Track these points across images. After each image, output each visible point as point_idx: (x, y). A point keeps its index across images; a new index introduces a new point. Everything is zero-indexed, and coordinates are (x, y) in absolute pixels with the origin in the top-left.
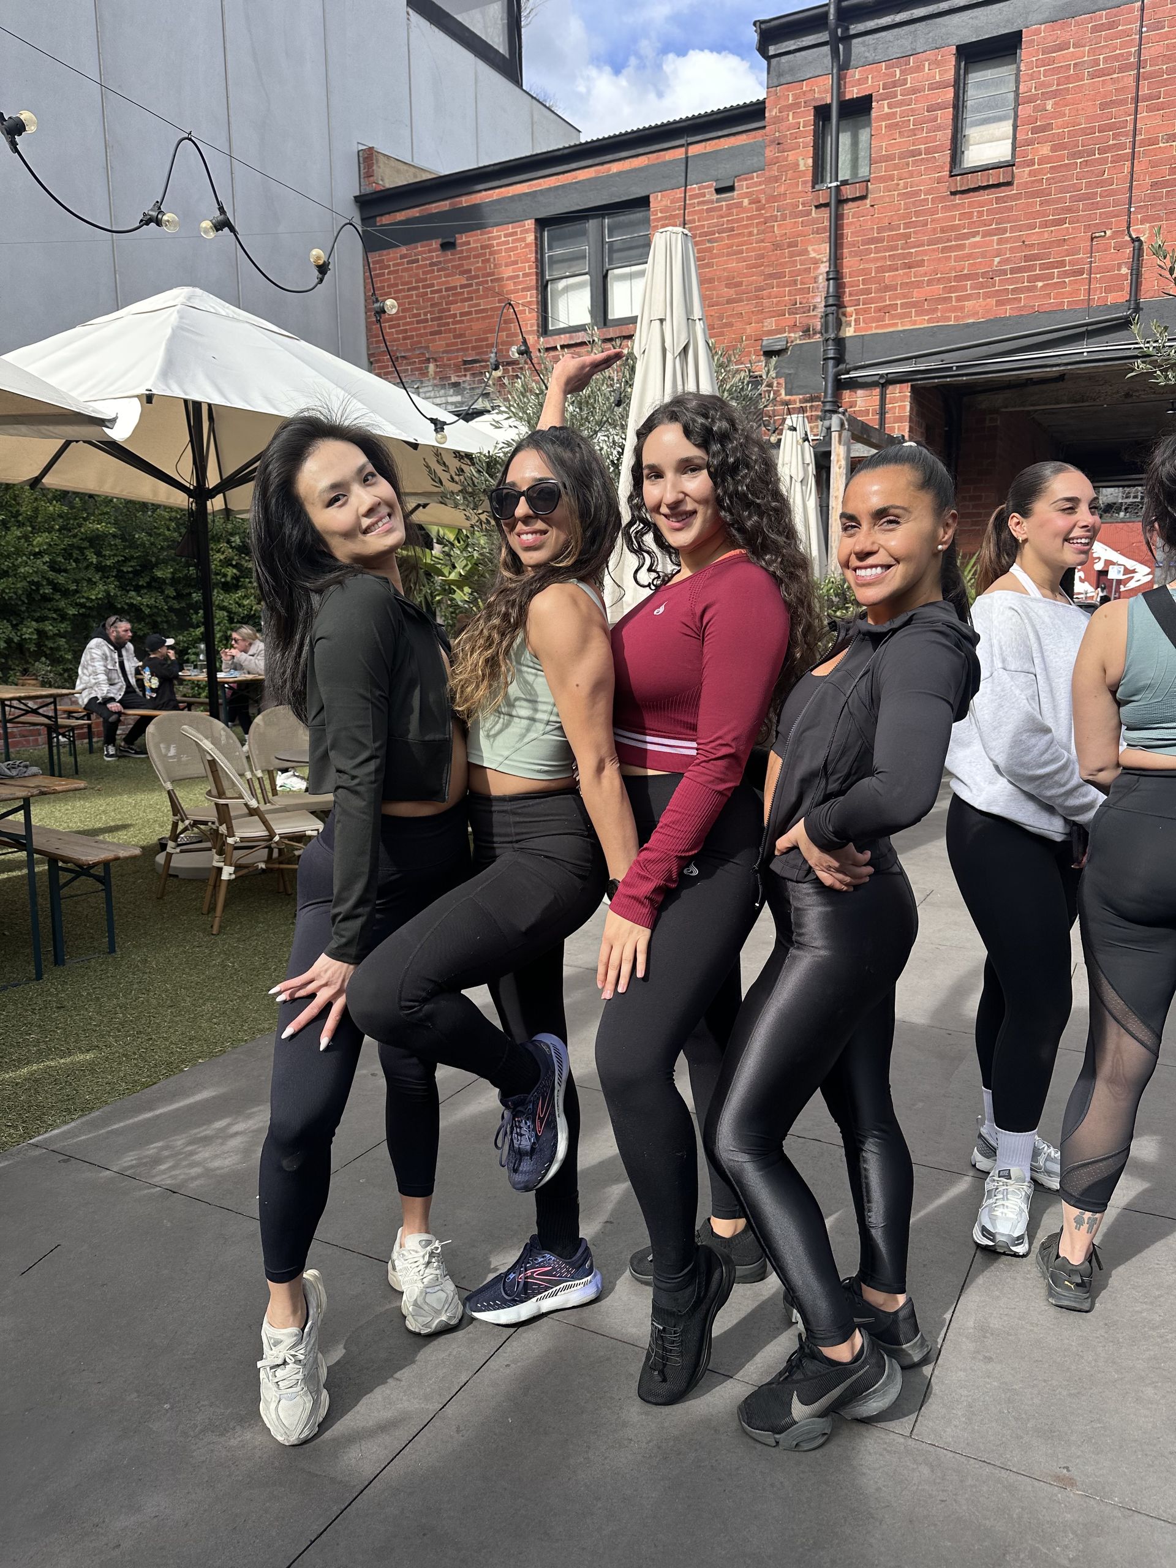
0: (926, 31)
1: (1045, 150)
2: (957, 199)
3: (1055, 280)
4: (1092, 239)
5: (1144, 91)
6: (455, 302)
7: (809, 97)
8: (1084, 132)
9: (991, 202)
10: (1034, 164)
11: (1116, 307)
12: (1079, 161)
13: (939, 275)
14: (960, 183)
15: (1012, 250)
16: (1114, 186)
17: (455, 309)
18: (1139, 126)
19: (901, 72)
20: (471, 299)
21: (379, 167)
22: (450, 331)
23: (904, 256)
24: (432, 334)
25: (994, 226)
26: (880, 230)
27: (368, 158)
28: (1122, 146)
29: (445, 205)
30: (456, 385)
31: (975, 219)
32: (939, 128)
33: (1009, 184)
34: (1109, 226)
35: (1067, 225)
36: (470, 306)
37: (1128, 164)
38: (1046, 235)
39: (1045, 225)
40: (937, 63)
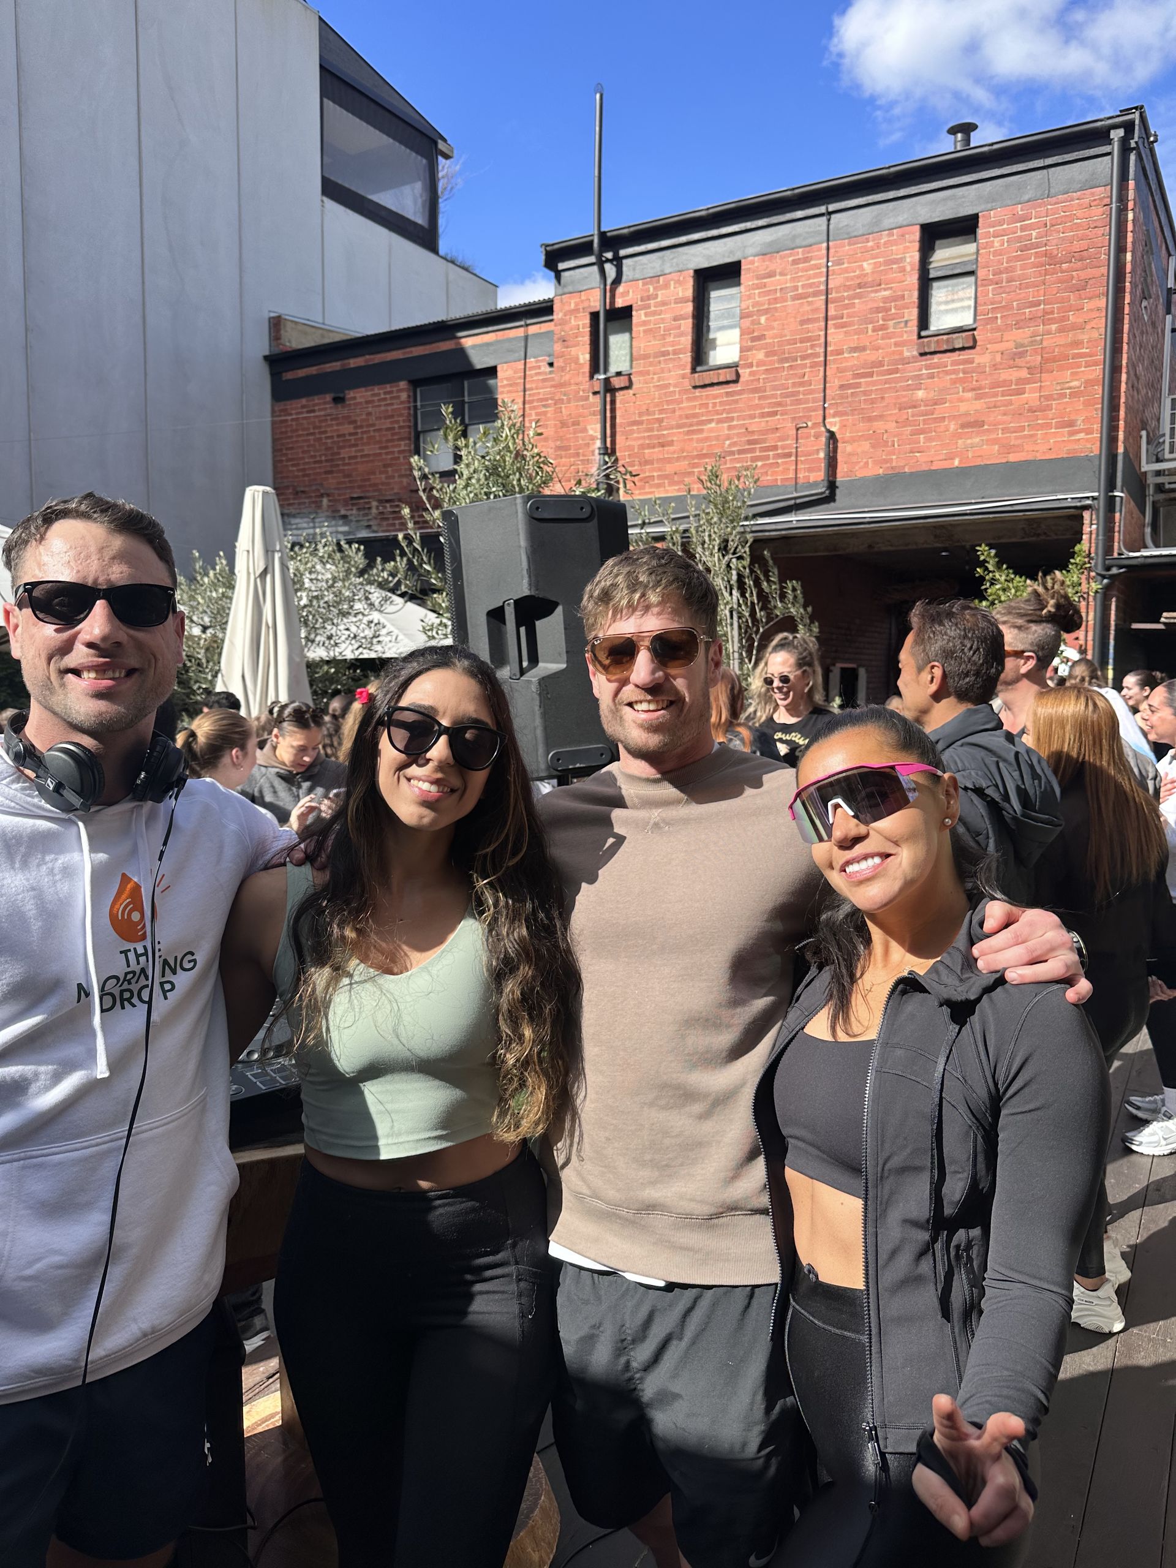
0: (671, 257)
1: (760, 355)
2: (698, 392)
3: (771, 461)
4: (797, 429)
5: (831, 313)
6: (343, 447)
7: (586, 304)
8: (789, 342)
9: (721, 395)
10: (752, 366)
11: (815, 484)
12: (786, 365)
13: (685, 454)
14: (698, 378)
15: (738, 435)
16: (812, 387)
17: (345, 453)
18: (829, 339)
19: (655, 289)
20: (356, 445)
21: (286, 331)
22: (339, 471)
23: (658, 437)
24: (326, 473)
25: (724, 415)
26: (640, 414)
27: (276, 324)
28: (816, 355)
29: (336, 366)
30: (344, 517)
31: (710, 409)
32: (682, 334)
33: (736, 381)
34: (809, 418)
35: (778, 417)
36: (356, 451)
37: (822, 369)
38: (763, 424)
39: (763, 415)
40: (678, 282)
